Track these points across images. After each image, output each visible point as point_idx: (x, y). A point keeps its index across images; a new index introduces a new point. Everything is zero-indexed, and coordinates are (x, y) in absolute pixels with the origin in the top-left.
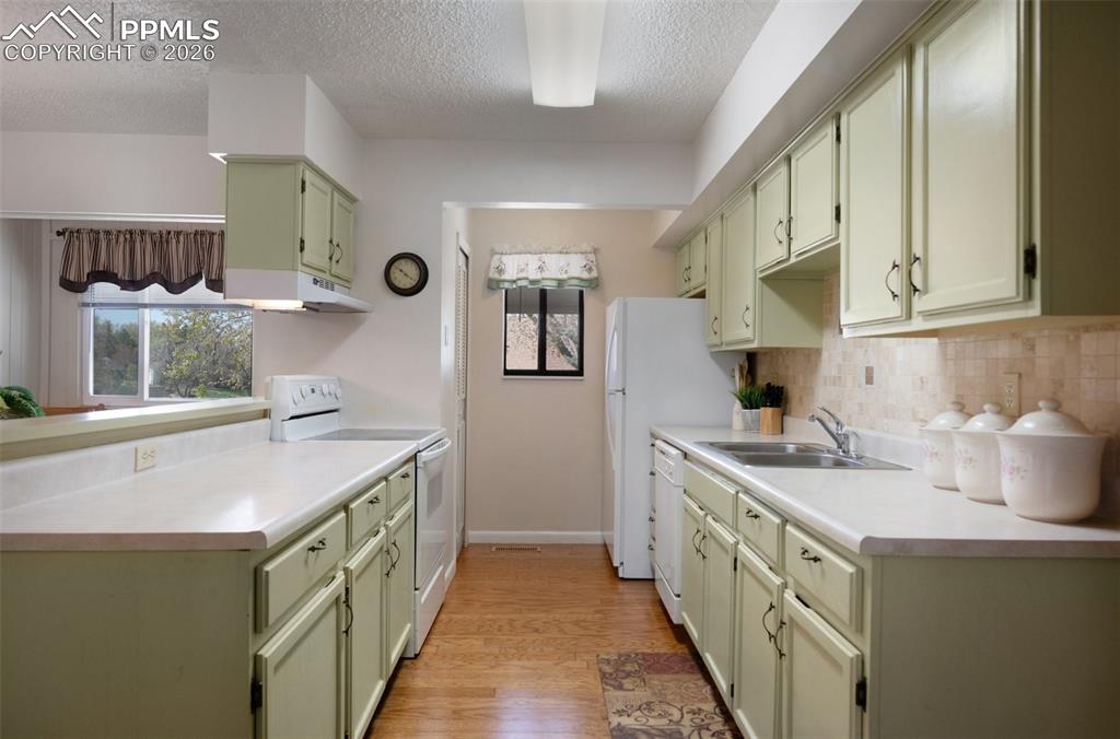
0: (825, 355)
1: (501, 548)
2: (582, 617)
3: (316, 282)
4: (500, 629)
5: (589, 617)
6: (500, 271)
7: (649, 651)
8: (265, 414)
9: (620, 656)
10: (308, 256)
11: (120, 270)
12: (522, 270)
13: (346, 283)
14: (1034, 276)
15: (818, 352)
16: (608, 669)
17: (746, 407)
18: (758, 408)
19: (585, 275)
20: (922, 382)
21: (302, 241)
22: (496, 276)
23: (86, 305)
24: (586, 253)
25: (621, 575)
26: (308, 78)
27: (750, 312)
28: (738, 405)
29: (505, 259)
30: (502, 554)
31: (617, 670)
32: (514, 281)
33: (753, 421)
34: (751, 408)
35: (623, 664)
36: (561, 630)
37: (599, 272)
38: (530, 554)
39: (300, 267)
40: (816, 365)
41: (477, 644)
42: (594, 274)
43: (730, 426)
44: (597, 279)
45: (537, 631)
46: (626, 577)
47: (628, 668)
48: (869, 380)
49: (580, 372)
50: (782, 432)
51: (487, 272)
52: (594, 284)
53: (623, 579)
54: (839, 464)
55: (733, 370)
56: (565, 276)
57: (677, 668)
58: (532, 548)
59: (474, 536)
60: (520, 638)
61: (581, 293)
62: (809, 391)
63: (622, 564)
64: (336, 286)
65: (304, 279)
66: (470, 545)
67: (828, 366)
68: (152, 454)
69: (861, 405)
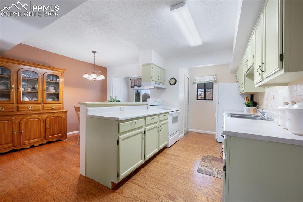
0: (265, 93)
1: (195, 133)
2: (204, 147)
3: (155, 83)
4: (187, 146)
5: (206, 148)
6: (196, 80)
7: (215, 156)
8: (147, 104)
9: (208, 156)
10: (153, 79)
11: (138, 85)
12: (200, 80)
13: (163, 84)
14: (283, 62)
15: (264, 93)
16: (204, 158)
17: (247, 107)
18: (250, 107)
19: (214, 80)
20: (284, 98)
21: (152, 77)
22: (195, 81)
23: (134, 90)
24: (213, 75)
25: (217, 141)
26: (152, 50)
27: (243, 84)
28: (246, 106)
29: (196, 78)
30: (195, 134)
31: (206, 158)
32: (198, 82)
33: (249, 110)
34: (248, 107)
35: (208, 158)
36: (198, 149)
37: (216, 79)
38: (200, 135)
39: (152, 81)
40: (264, 96)
41: (181, 148)
42: (215, 79)
43: (244, 111)
44: (216, 80)
45: (193, 148)
46: (218, 141)
47: (209, 158)
48: (273, 99)
49: (213, 100)
50: (257, 113)
51: (193, 80)
52: (216, 81)
53: (218, 142)
54: (262, 119)
55: (245, 98)
56: (209, 81)
57: (220, 161)
58: (201, 134)
59: (190, 130)
60: (189, 149)
61: (213, 84)
62: (262, 103)
63: (217, 139)
64: (160, 84)
65: (153, 83)
66: (189, 132)
67: (266, 96)
68: (123, 108)
69: (272, 105)
